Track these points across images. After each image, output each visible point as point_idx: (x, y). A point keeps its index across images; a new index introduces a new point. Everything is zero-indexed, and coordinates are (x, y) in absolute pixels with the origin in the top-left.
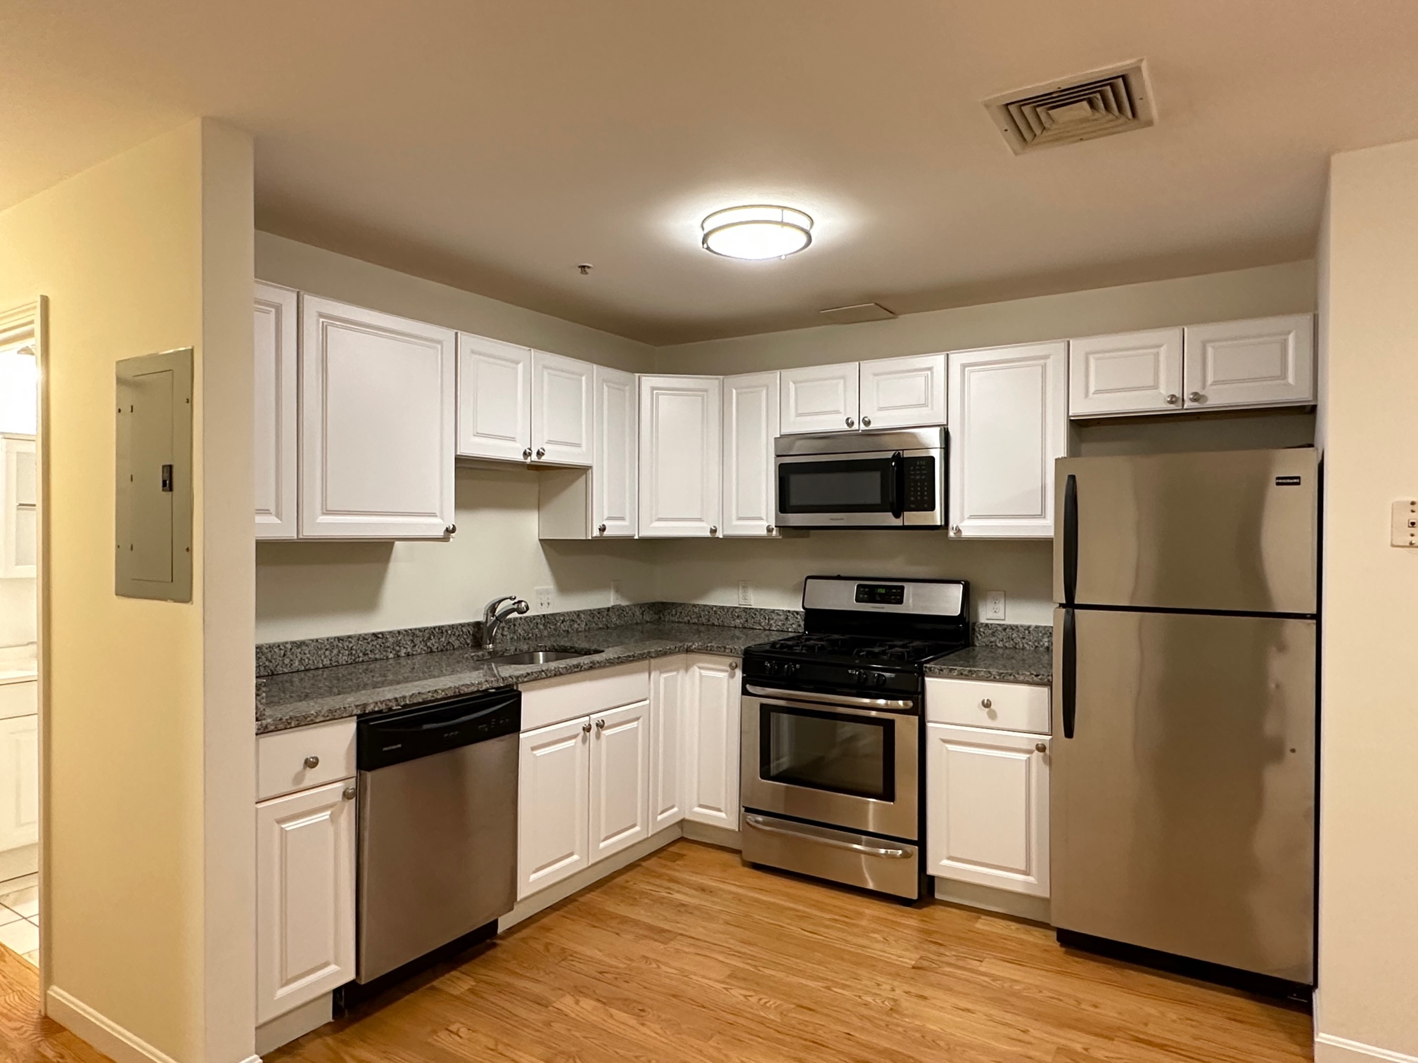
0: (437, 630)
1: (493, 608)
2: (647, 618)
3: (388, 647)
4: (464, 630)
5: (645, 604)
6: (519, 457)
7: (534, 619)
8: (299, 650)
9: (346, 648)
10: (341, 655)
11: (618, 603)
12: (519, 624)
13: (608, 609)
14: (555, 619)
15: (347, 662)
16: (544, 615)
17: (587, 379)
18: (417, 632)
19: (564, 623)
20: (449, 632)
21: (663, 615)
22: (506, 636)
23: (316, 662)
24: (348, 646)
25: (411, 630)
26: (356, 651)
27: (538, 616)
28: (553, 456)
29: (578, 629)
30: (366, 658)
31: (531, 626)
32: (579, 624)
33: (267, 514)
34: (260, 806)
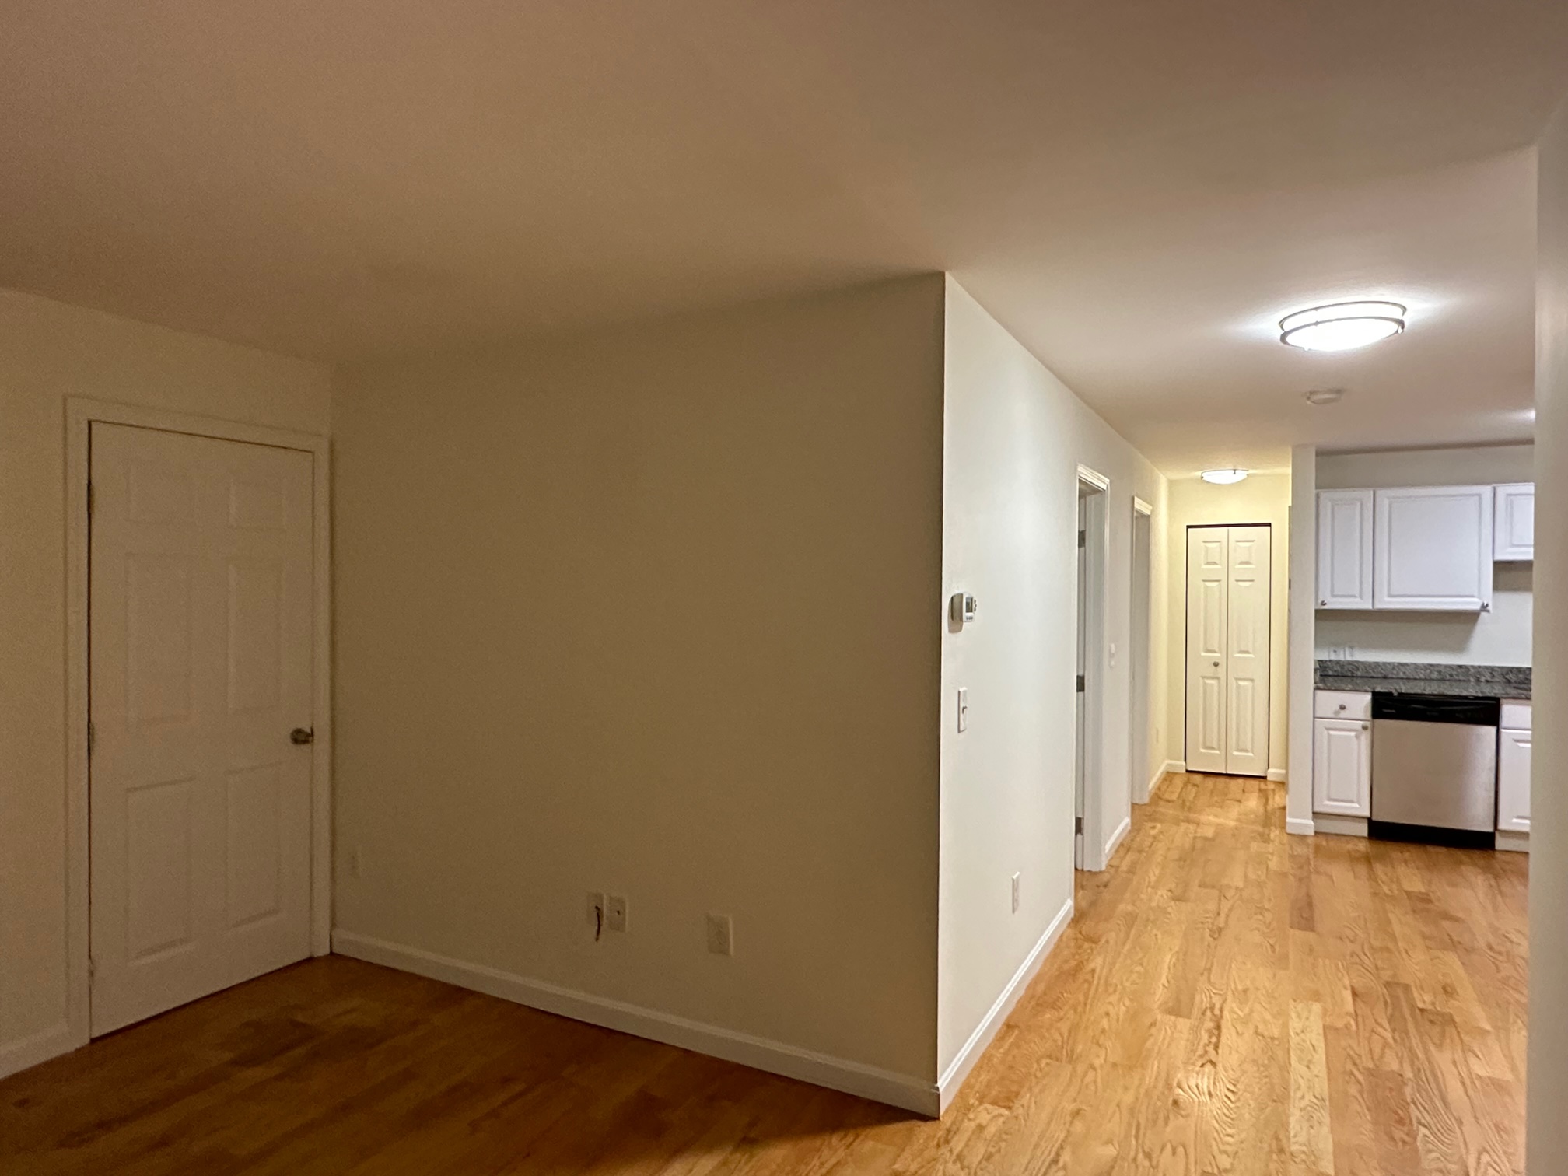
9: (1436, 671)
23: (1414, 675)
25: (1491, 667)
33: (1354, 596)
34: (1316, 719)
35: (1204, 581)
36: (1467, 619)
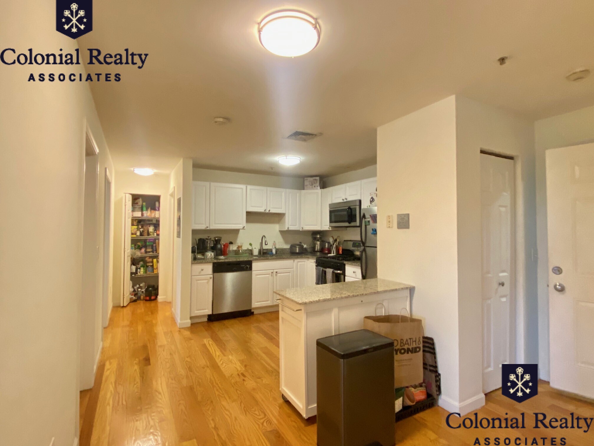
6: (264, 211)
17: (284, 193)
28: (273, 211)
33: (203, 224)
34: (193, 277)
36: (236, 232)
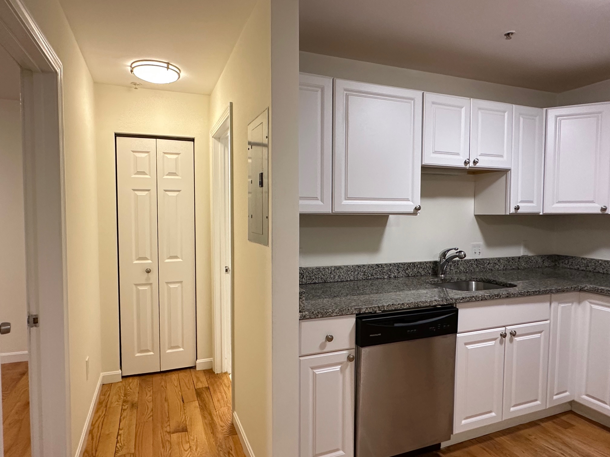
0: (412, 264)
1: (444, 254)
2: (546, 264)
3: (384, 272)
4: (428, 265)
5: (545, 256)
6: (462, 165)
7: (470, 261)
8: (338, 271)
9: (362, 271)
10: (359, 275)
11: (526, 254)
12: (461, 264)
13: (519, 258)
14: (484, 262)
15: (362, 279)
16: (476, 260)
17: (508, 114)
18: (400, 265)
19: (490, 265)
20: (419, 266)
21: (558, 263)
22: (453, 270)
23: (346, 277)
24: (363, 270)
25: (397, 264)
26: (367, 273)
27: (473, 260)
28: (484, 163)
29: (498, 268)
30: (372, 277)
31: (468, 265)
32: (499, 266)
33: (316, 198)
34: (302, 358)
35: (134, 190)
